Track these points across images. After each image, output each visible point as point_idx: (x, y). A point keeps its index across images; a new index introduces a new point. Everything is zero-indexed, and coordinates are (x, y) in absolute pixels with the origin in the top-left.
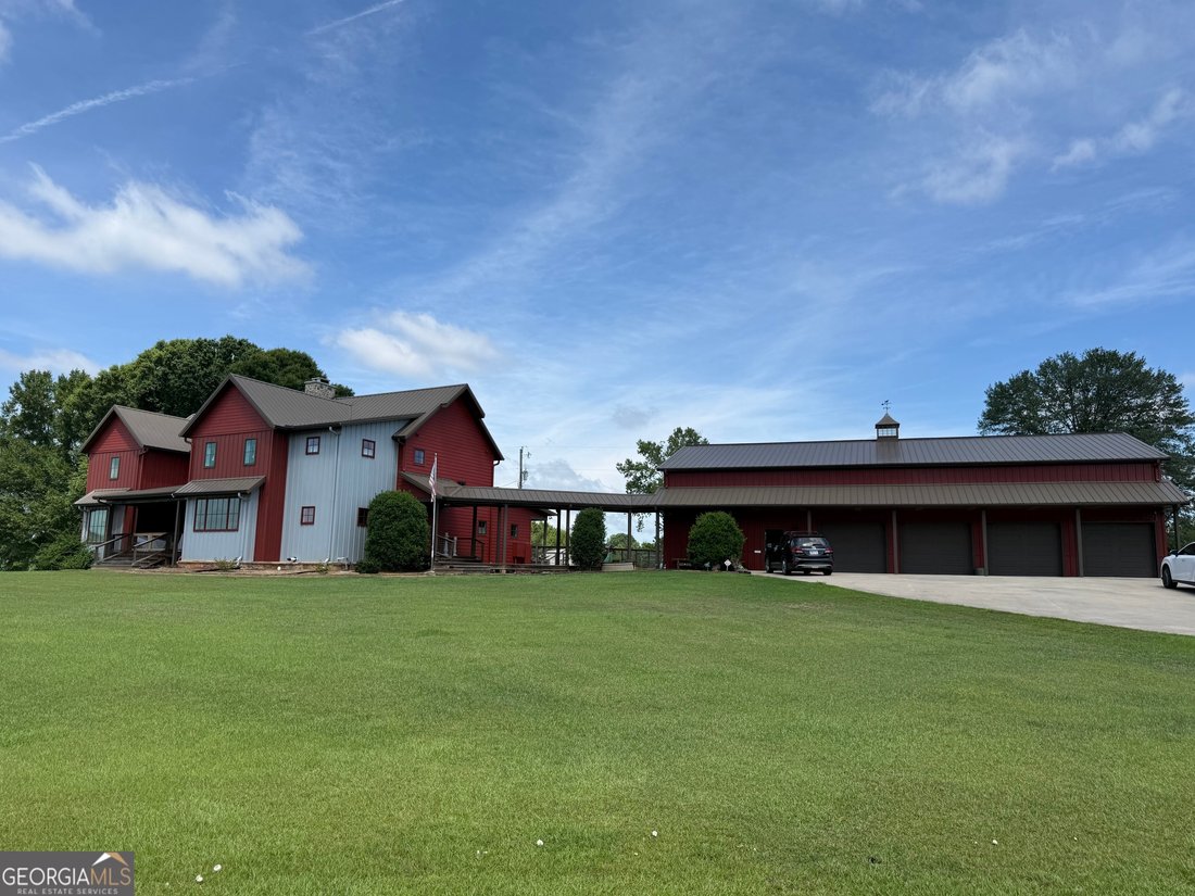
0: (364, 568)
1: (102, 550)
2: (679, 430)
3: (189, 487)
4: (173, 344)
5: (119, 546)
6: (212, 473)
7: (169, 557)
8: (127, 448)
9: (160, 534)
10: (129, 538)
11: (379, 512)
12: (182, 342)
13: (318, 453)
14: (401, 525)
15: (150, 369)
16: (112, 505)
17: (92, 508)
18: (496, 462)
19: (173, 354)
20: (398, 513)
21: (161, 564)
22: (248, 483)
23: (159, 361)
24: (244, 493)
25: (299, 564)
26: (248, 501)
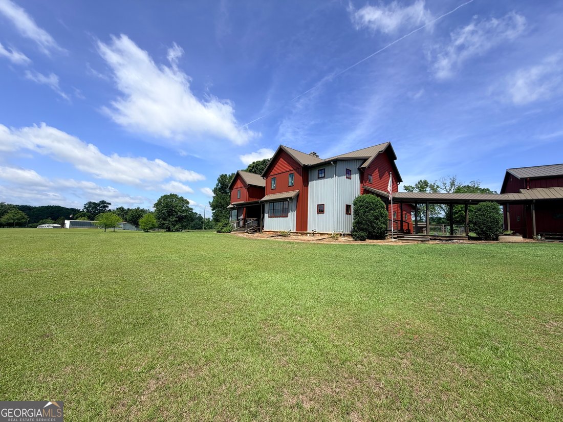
0: (358, 237)
1: (235, 225)
2: (421, 181)
3: (266, 198)
4: (257, 162)
5: (241, 223)
6: (274, 191)
7: (259, 228)
8: (243, 186)
9: (255, 219)
10: (245, 221)
11: (361, 206)
12: (259, 161)
13: (324, 177)
14: (376, 213)
15: (251, 170)
16: (239, 207)
17: (232, 209)
18: (398, 183)
19: (257, 164)
20: (373, 206)
21: (256, 231)
22: (292, 194)
23: (253, 167)
24: (290, 198)
25: (318, 233)
26: (292, 202)
